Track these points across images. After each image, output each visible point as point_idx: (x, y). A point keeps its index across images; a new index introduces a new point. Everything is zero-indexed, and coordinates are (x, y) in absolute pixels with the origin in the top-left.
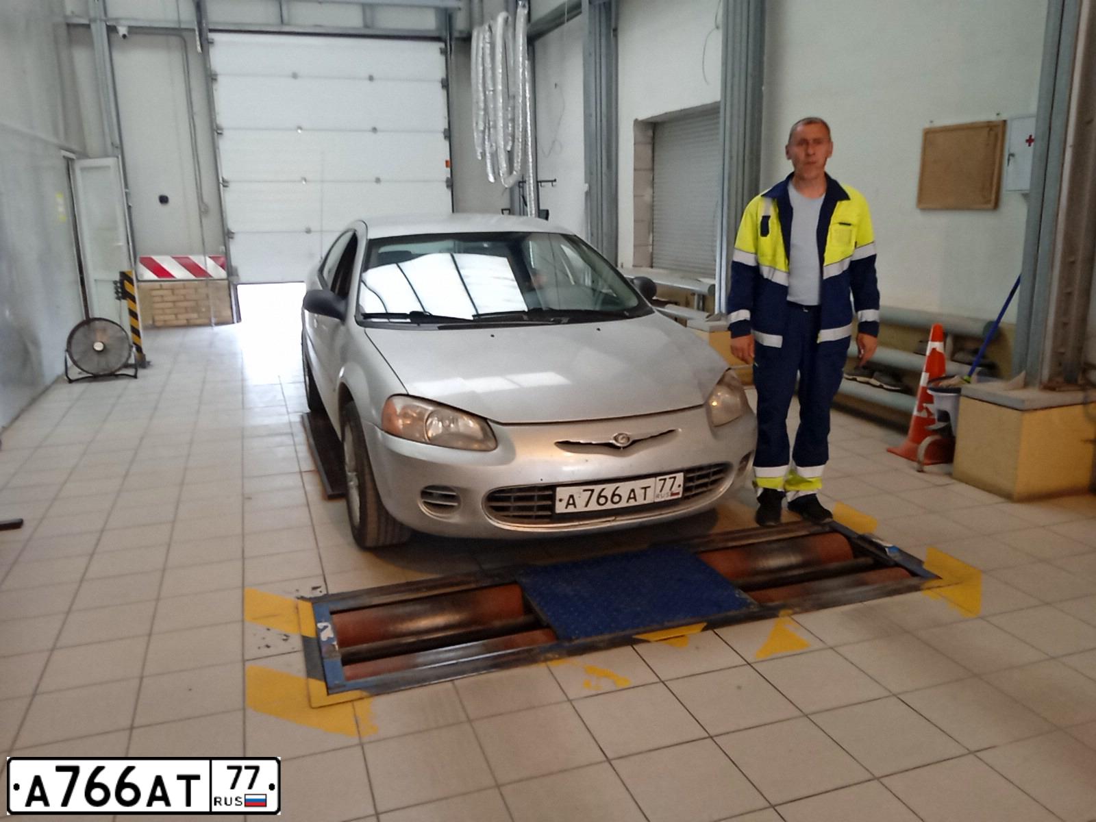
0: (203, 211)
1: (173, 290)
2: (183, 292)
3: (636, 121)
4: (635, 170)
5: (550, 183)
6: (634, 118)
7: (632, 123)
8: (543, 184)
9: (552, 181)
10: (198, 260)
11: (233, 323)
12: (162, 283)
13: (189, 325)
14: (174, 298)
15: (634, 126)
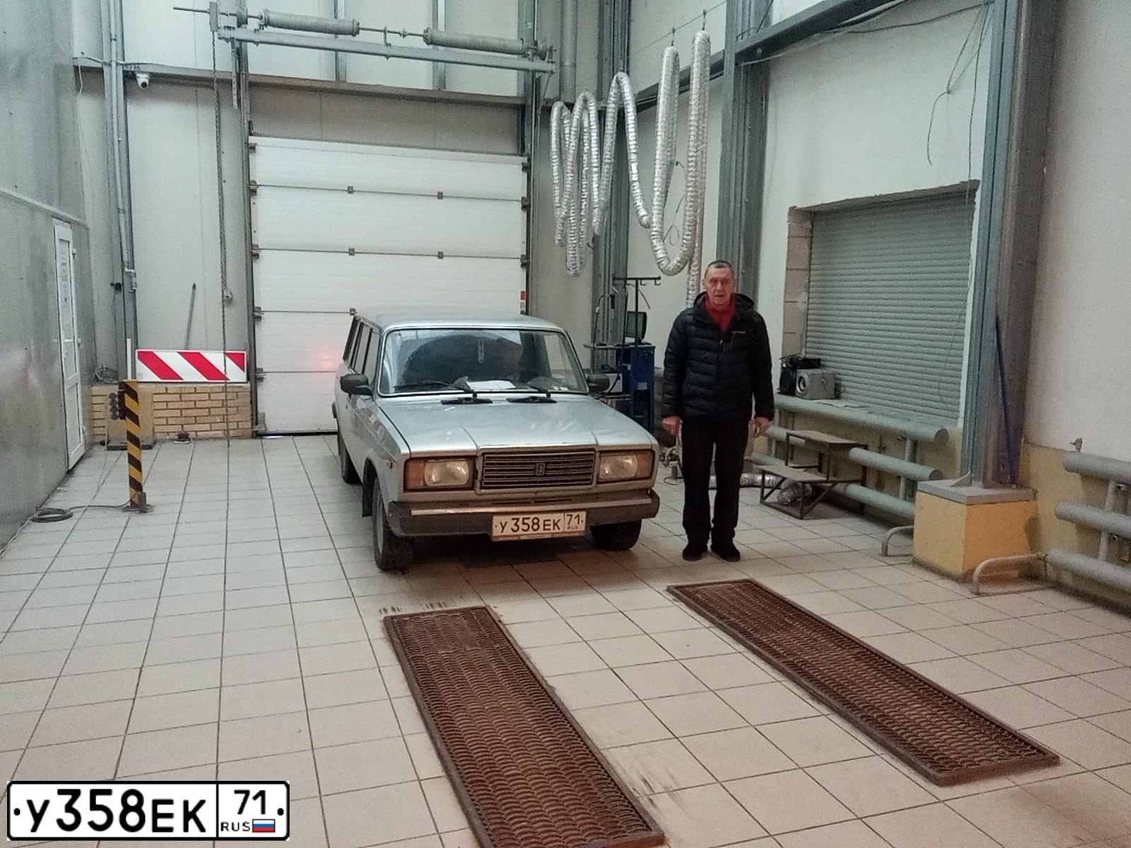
0: (227, 301)
1: (180, 394)
2: (193, 397)
3: (794, 211)
4: (787, 269)
5: (653, 281)
6: (792, 205)
7: (787, 211)
8: (643, 282)
9: (655, 279)
10: (216, 358)
12: (168, 386)
14: (184, 405)
15: (789, 214)
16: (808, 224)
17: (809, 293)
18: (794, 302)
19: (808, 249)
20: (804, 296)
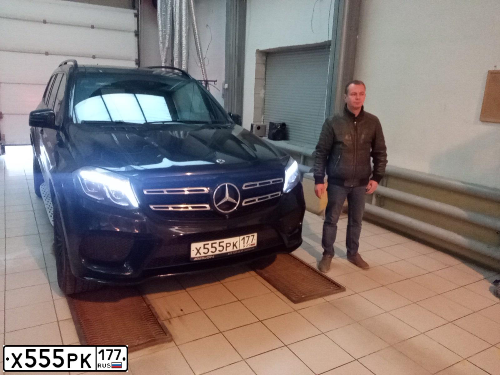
3: (258, 52)
4: (255, 79)
15: (256, 53)
16: (264, 58)
17: (265, 89)
18: (259, 94)
19: (264, 69)
20: (263, 91)
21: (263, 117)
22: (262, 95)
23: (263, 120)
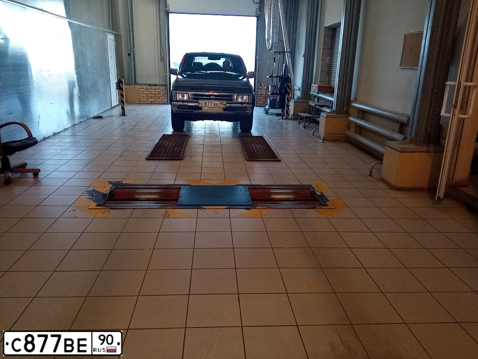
4: (323, 48)
6: (324, 26)
11: (168, 104)
12: (143, 86)
13: (152, 103)
15: (325, 30)
16: (331, 33)
17: (331, 57)
18: (325, 60)
20: (329, 57)
21: (328, 78)
22: (328, 61)
23: (327, 81)
